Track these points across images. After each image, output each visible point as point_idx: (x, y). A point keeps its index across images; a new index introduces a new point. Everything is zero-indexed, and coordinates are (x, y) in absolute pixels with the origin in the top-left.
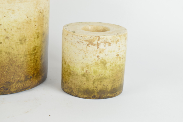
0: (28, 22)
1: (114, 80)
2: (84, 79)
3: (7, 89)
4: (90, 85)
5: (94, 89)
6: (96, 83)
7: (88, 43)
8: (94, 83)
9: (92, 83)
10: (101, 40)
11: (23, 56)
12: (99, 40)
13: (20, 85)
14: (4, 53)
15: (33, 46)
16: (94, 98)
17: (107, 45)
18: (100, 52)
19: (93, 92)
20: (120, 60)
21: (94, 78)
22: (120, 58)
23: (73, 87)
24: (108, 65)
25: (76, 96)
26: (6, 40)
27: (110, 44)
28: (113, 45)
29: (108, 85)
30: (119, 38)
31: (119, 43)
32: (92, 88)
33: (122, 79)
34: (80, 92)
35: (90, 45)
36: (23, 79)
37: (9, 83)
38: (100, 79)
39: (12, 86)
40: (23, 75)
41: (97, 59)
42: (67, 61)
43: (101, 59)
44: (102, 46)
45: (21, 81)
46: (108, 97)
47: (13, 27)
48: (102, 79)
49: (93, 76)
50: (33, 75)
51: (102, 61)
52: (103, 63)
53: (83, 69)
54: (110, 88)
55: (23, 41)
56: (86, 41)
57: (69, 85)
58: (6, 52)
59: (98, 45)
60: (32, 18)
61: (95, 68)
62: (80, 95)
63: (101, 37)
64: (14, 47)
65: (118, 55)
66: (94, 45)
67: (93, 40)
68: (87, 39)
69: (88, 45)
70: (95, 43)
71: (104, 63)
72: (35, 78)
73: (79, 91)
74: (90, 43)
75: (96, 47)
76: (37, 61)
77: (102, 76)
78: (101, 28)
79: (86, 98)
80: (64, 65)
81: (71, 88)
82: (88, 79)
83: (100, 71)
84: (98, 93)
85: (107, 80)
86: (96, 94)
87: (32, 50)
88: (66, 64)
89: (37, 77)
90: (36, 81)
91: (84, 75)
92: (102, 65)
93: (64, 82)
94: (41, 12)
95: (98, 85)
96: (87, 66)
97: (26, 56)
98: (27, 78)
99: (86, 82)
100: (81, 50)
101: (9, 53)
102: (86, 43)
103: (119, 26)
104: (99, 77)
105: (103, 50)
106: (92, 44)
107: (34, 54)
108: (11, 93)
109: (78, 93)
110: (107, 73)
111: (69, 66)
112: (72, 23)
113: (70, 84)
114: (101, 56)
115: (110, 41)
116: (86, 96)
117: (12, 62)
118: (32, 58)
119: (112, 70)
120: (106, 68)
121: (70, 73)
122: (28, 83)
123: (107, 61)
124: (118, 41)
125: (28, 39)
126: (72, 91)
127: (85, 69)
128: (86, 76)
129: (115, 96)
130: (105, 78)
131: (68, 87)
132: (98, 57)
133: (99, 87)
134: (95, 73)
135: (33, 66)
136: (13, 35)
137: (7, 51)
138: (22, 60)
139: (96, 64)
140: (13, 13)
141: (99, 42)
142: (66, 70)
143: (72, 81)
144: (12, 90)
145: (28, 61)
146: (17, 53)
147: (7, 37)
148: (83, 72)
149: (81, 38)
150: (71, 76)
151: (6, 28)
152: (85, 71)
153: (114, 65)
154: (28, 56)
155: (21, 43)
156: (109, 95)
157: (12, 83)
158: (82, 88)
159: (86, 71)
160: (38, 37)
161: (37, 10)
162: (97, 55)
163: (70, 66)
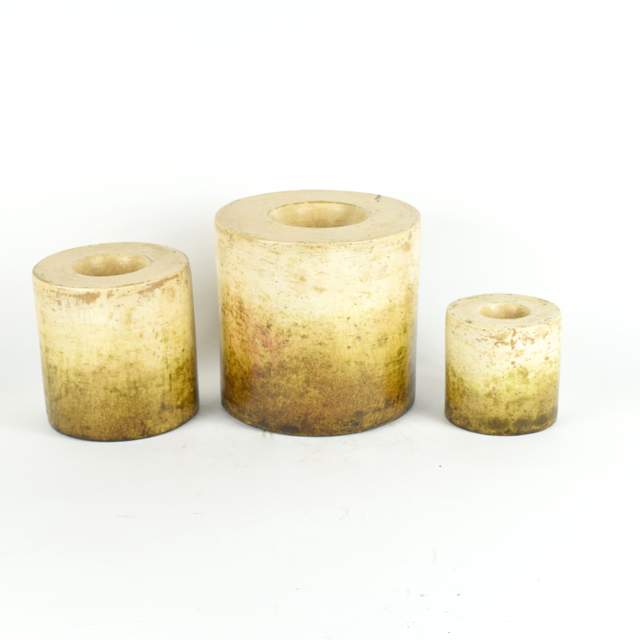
0: (390, 310)
1: (541, 401)
2: (490, 401)
3: (357, 424)
4: (500, 412)
5: (507, 420)
6: (511, 407)
7: (495, 341)
8: (507, 408)
9: (504, 407)
10: (517, 336)
11: (382, 366)
12: (514, 335)
13: (378, 415)
14: (353, 364)
15: (397, 348)
16: (509, 433)
17: (529, 342)
18: (517, 355)
19: (506, 423)
20: (551, 366)
21: (507, 400)
22: (551, 362)
23: (471, 416)
24: (530, 376)
25: (476, 431)
26: (357, 342)
27: (533, 341)
28: (539, 341)
29: (531, 410)
30: (547, 329)
31: (547, 337)
32: (504, 418)
33: (556, 398)
34: (484, 424)
35: (499, 344)
36: (382, 405)
37: (360, 414)
38: (517, 401)
39: (365, 418)
40: (382, 399)
41: (511, 366)
42: (459, 371)
43: (518, 366)
44: (519, 345)
45: (379, 410)
46: (533, 432)
47: (368, 319)
48: (520, 401)
49: (506, 397)
50: (398, 397)
51: (521, 370)
52: (522, 373)
53: (487, 386)
54: (535, 415)
55: (382, 340)
56: (492, 337)
57: (462, 413)
58: (356, 363)
59: (513, 343)
60: (397, 302)
61: (509, 382)
62: (482, 429)
63: (518, 330)
64: (369, 352)
65: (547, 358)
66: (507, 344)
67: (505, 336)
68: (493, 334)
69: (496, 344)
70: (508, 340)
71: (524, 373)
72: (400, 402)
73: (482, 422)
74: (500, 340)
75: (509, 348)
76: (403, 372)
77: (521, 395)
78: (513, 307)
79: (493, 434)
80: (452, 379)
81: (467, 418)
82: (496, 402)
83: (517, 387)
84: (515, 425)
85: (531, 402)
86: (511, 428)
87: (396, 354)
88: (455, 375)
89: (403, 400)
90: (402, 407)
91: (489, 395)
92: (521, 376)
93: (452, 406)
94: (409, 288)
95: (514, 411)
96: (495, 380)
97: (387, 365)
98: (388, 403)
99: (493, 407)
100: (484, 353)
101: (362, 363)
102: (492, 341)
103: (545, 303)
104: (517, 398)
105: (522, 351)
106: (503, 343)
107: (400, 362)
108: (364, 430)
109: (480, 425)
110: (530, 390)
111: (462, 380)
112: (459, 300)
113: (464, 412)
114: (519, 361)
115: (532, 336)
116: (494, 431)
117: (366, 378)
118: (397, 367)
119: (537, 384)
120: (527, 382)
121: (464, 392)
122: (390, 411)
123: (529, 370)
124: (546, 334)
125: (390, 338)
126: (469, 423)
127: (492, 385)
128: (494, 396)
129: (544, 428)
130: (526, 399)
131: (461, 416)
132: (513, 363)
133: (517, 415)
134: (508, 390)
135: (398, 381)
136: (367, 333)
137: (358, 360)
138: (381, 373)
139: (511, 375)
140: (368, 297)
141: (514, 339)
142: (456, 387)
143: (467, 406)
144: (366, 425)
145: (390, 374)
146: (372, 362)
147: (359, 338)
148: (487, 391)
149: (482, 332)
150: (466, 397)
151: (357, 322)
152: (491, 388)
153: (541, 376)
154: (391, 366)
155: (380, 345)
156: (534, 427)
157: (366, 414)
158: (487, 416)
159: (494, 388)
160: (405, 331)
161: (404, 287)
162: (512, 360)
163: (465, 379)
